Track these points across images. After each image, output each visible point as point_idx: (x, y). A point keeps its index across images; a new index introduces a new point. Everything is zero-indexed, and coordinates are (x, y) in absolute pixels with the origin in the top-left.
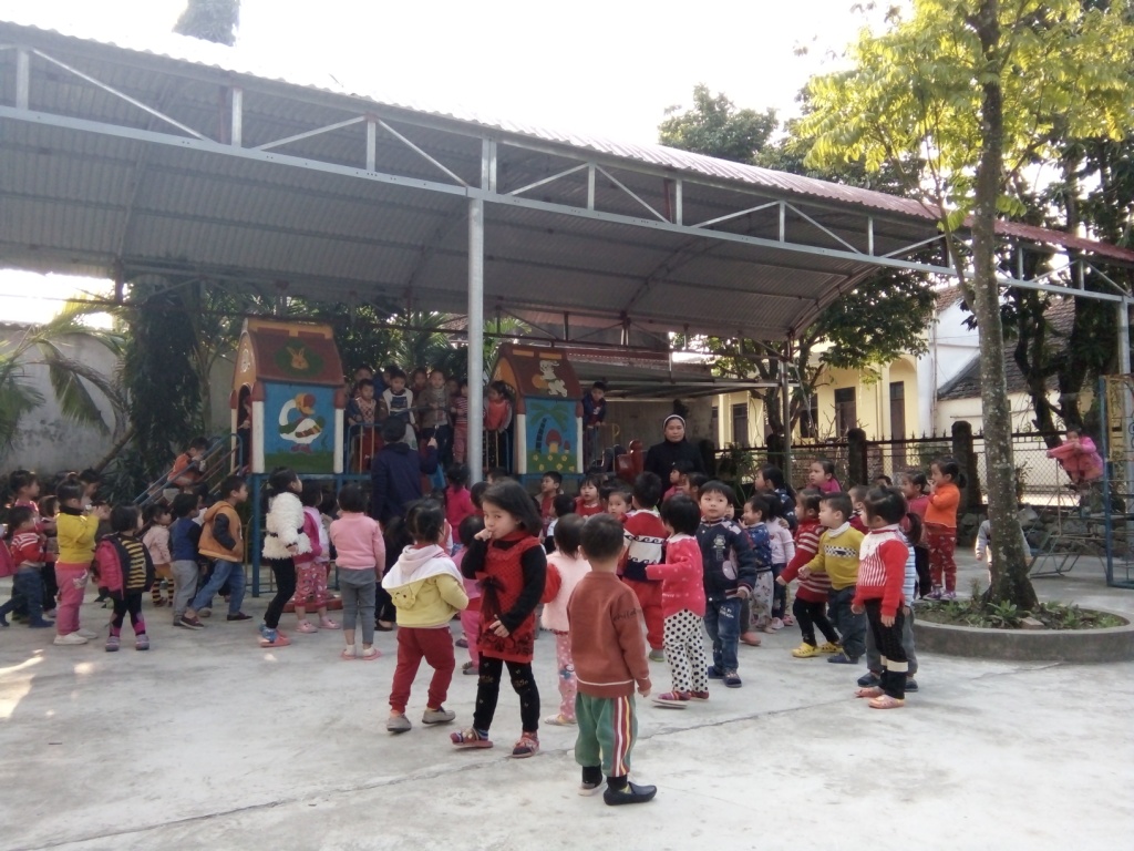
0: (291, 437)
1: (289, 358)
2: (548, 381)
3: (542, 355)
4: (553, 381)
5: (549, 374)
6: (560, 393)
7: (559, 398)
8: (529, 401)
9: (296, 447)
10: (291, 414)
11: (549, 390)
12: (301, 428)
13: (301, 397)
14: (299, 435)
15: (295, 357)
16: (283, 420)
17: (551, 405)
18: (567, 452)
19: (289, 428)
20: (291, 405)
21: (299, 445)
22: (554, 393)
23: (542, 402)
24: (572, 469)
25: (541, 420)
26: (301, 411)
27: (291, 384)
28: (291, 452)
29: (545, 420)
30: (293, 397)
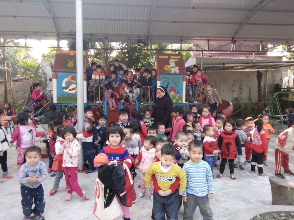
0: (67, 91)
1: (67, 63)
2: (171, 67)
3: (172, 57)
4: (174, 67)
5: (172, 64)
6: (175, 72)
7: (175, 74)
8: (162, 76)
9: (69, 94)
10: (67, 82)
11: (171, 71)
12: (71, 87)
13: (70, 76)
14: (70, 90)
15: (70, 62)
16: (64, 85)
17: (171, 77)
18: (178, 95)
19: (66, 88)
20: (66, 79)
21: (70, 93)
22: (173, 72)
23: (167, 76)
24: (180, 101)
25: (167, 83)
26: (70, 81)
27: (66, 72)
28: (68, 96)
29: (169, 83)
30: (67, 77)
